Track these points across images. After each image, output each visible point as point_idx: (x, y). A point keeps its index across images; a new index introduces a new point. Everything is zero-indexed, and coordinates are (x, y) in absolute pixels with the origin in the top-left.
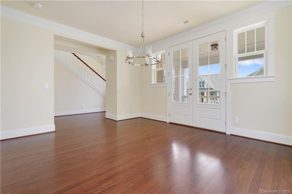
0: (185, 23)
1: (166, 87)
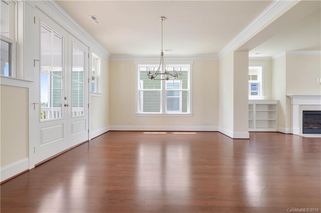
1: (28, 88)
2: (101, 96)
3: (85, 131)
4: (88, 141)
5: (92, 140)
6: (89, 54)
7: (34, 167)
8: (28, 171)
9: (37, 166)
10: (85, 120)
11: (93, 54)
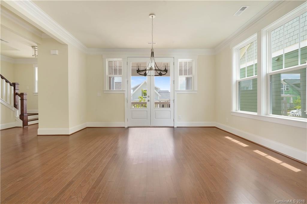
3: (169, 119)
4: (173, 127)
6: (174, 63)
8: (124, 127)
10: (170, 111)
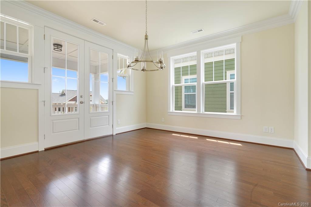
0: (94, 20)
1: (38, 89)
2: (132, 94)
3: (108, 126)
4: (112, 135)
5: (117, 135)
6: (113, 56)
7: (44, 150)
9: (46, 150)
10: (109, 116)
11: (120, 55)
